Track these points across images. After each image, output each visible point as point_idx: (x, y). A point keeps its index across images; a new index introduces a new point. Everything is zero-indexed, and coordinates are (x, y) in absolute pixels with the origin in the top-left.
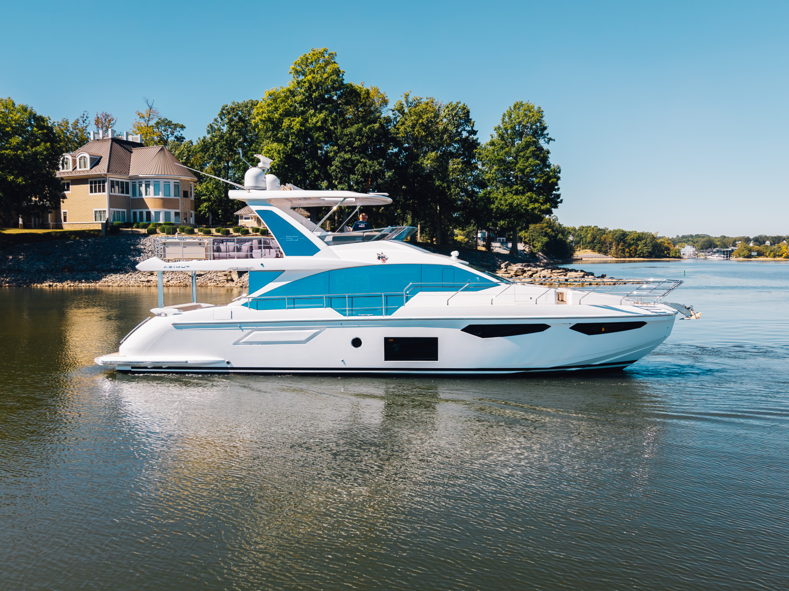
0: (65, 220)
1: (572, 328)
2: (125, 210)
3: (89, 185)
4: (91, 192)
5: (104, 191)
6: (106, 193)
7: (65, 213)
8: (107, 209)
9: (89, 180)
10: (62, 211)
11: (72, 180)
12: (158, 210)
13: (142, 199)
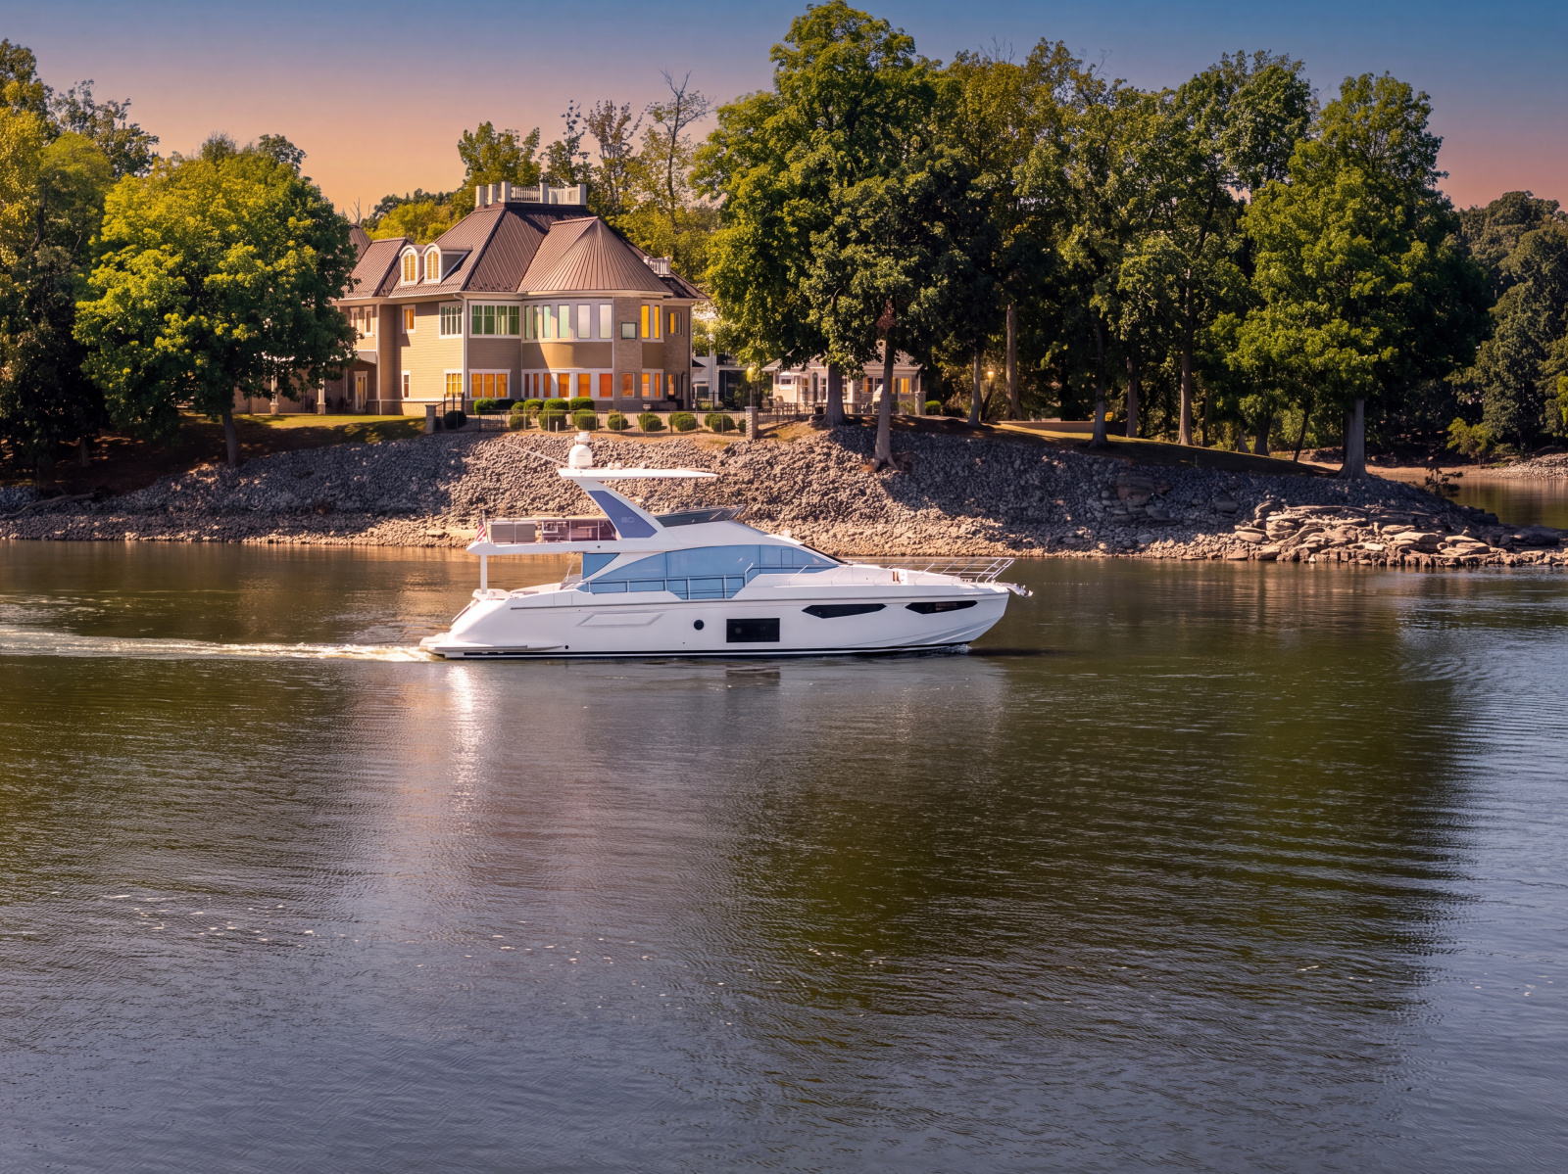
0: (407, 395)
1: (907, 607)
2: (508, 371)
3: (440, 316)
4: (443, 333)
5: (460, 332)
6: (462, 336)
7: (406, 377)
8: (461, 370)
9: (441, 305)
10: (404, 373)
11: (418, 305)
12: (562, 370)
13: (538, 345)
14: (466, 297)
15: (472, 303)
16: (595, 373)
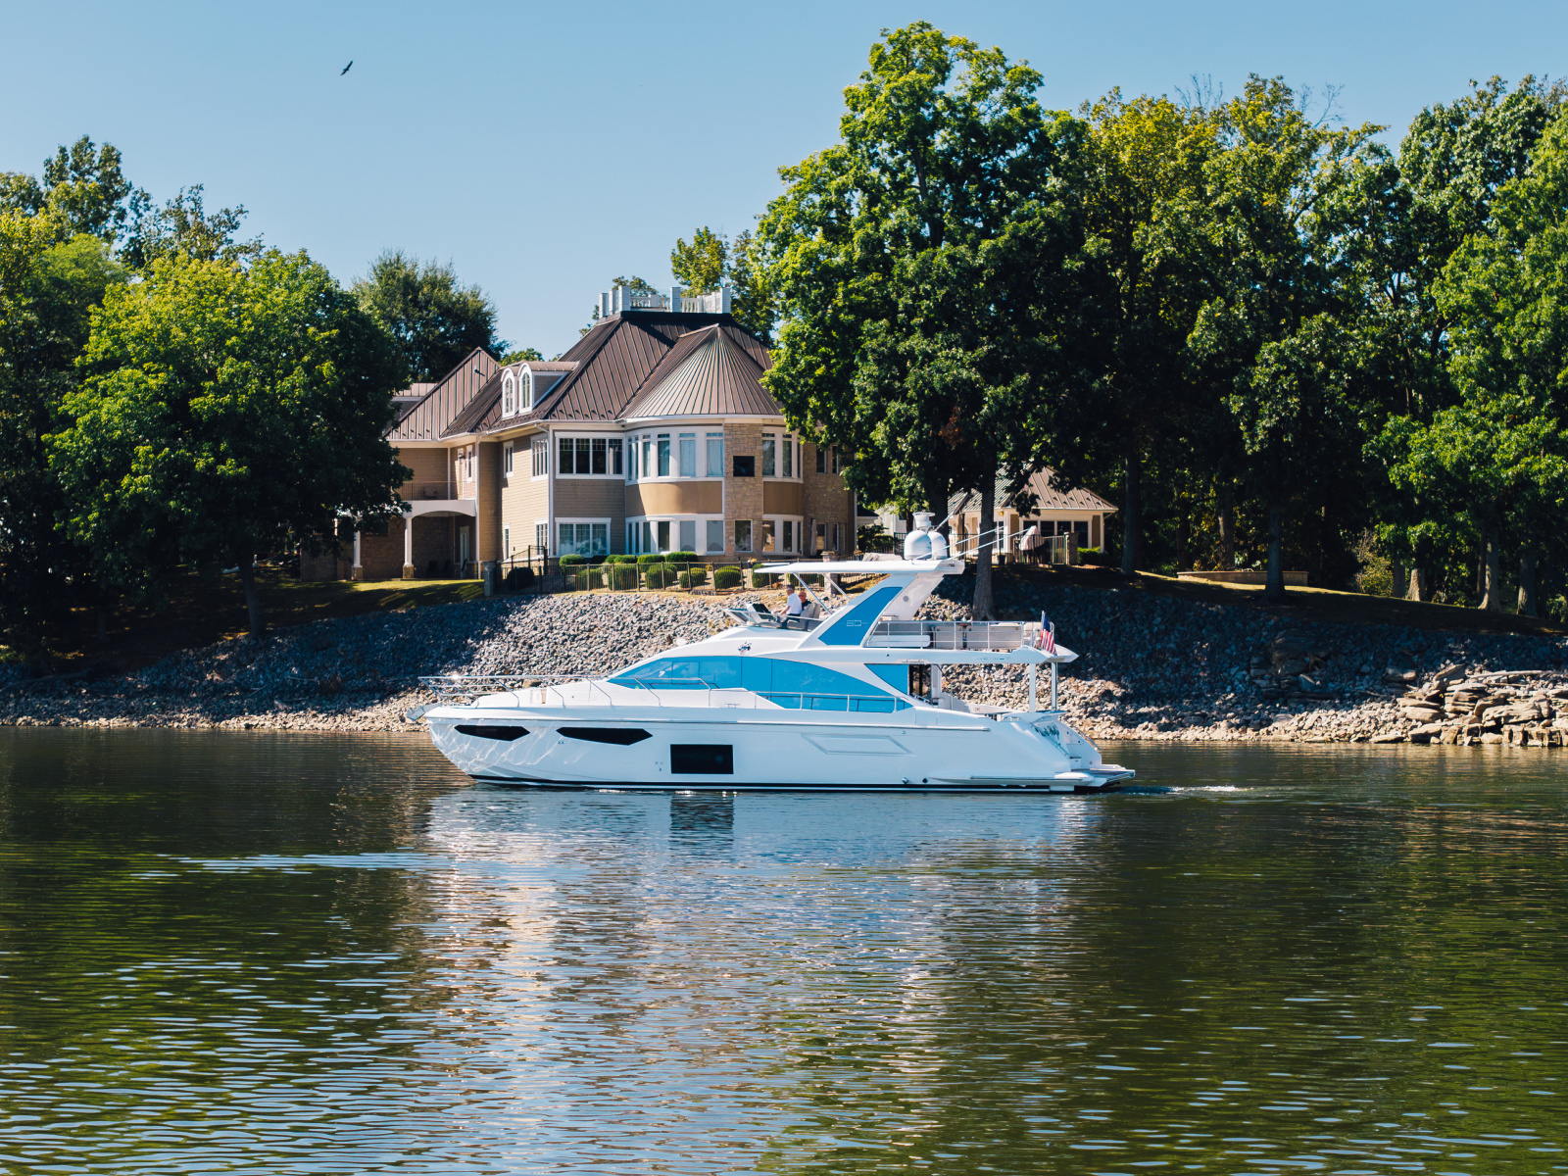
2: (607, 521)
3: (530, 453)
4: (533, 474)
5: (548, 472)
6: (549, 477)
8: (548, 520)
9: (532, 439)
10: (505, 527)
11: (516, 440)
12: (662, 517)
13: (636, 487)
14: (551, 428)
15: (559, 435)
16: (701, 520)
